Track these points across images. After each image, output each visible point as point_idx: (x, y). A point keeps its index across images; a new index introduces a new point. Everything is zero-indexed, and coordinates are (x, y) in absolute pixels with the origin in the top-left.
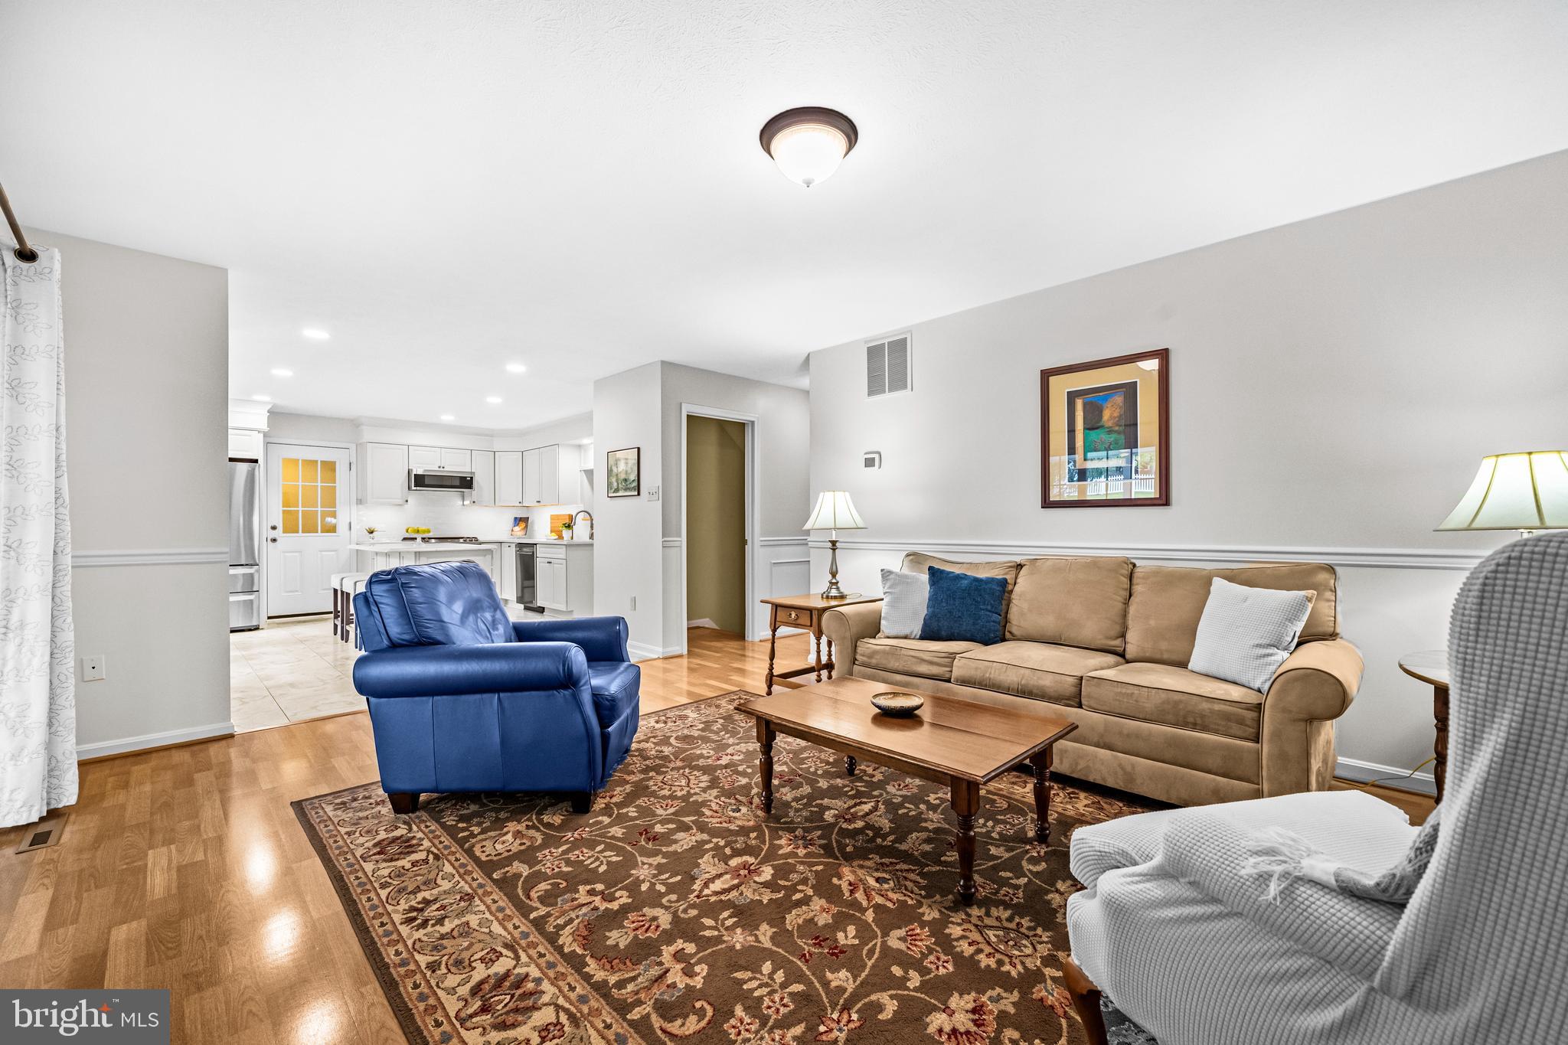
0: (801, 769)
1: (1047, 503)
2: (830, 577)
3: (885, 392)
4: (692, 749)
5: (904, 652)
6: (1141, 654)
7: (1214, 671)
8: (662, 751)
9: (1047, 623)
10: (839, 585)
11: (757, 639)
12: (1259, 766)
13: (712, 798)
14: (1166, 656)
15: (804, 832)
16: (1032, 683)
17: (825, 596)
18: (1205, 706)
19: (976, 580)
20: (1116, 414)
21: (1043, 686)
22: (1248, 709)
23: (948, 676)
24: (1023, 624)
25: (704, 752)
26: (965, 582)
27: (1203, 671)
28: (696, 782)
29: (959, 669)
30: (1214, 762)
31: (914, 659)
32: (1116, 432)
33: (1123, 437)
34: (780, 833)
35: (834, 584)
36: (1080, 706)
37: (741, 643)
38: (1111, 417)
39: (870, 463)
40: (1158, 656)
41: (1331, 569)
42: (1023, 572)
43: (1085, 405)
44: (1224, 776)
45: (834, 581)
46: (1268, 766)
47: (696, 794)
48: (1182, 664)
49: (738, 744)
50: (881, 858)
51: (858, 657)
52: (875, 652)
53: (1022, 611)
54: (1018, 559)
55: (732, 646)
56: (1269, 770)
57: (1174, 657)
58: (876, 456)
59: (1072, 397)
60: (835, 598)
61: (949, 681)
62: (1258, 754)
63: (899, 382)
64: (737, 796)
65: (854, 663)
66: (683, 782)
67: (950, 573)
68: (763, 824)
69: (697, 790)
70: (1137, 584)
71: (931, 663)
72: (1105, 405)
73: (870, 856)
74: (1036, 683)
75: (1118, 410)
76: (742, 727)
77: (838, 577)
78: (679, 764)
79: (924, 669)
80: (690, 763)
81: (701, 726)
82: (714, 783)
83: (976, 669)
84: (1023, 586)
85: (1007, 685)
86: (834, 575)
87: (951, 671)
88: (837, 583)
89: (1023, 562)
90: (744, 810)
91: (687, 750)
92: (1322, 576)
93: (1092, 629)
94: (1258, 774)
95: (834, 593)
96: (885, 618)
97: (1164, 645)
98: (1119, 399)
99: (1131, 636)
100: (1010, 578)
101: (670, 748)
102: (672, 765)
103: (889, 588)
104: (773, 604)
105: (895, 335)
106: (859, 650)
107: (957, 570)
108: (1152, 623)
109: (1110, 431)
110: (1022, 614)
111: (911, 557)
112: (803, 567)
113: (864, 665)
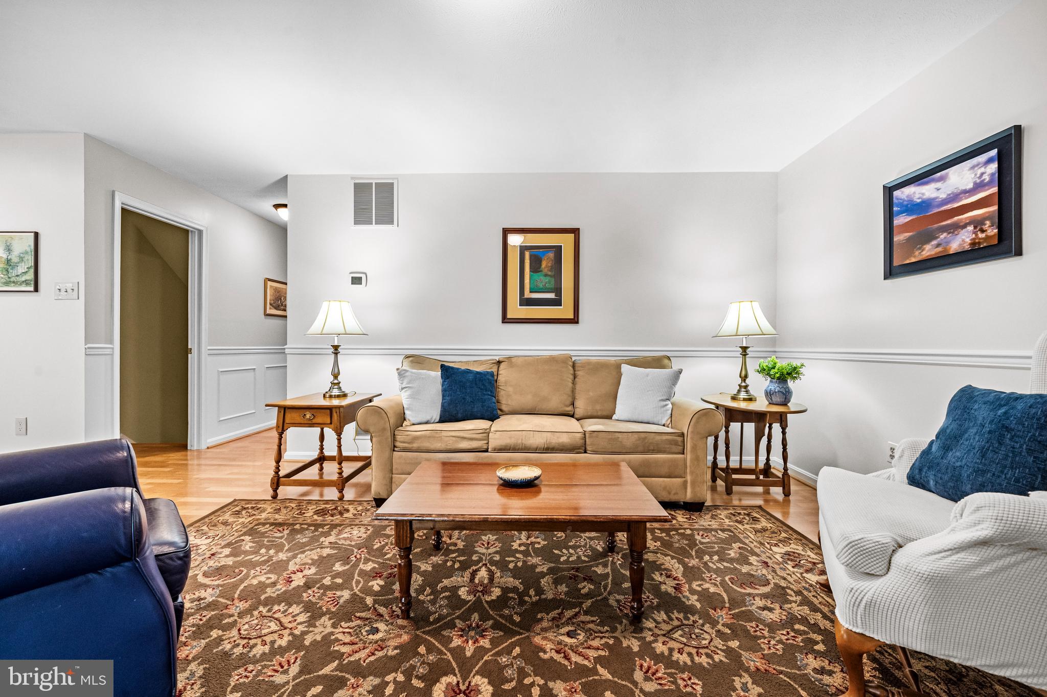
0: (389, 559)
1: (505, 320)
2: (332, 378)
3: (372, 224)
4: (242, 581)
5: (444, 434)
6: (586, 414)
7: (635, 418)
8: (200, 599)
9: (527, 400)
10: (341, 385)
11: (204, 447)
12: (686, 467)
13: (329, 629)
14: (599, 413)
15: (464, 620)
16: (554, 441)
17: (327, 395)
18: (658, 438)
19: (478, 373)
20: (549, 265)
21: (562, 442)
22: (679, 436)
23: (485, 447)
24: (509, 403)
25: (263, 579)
26: (471, 377)
27: (627, 419)
28: (290, 618)
29: (495, 440)
30: (664, 470)
31: (454, 439)
32: (549, 276)
33: (553, 279)
34: (445, 633)
35: (336, 384)
36: (585, 452)
37: (183, 453)
38: (546, 266)
39: (356, 281)
40: (595, 414)
41: (669, 358)
42: (502, 366)
43: (531, 256)
44: (669, 477)
45: (336, 381)
46: (690, 467)
47: (304, 633)
48: (609, 417)
49: (295, 557)
50: (548, 614)
51: (398, 444)
52: (416, 438)
53: (508, 395)
54: (497, 358)
55: (174, 457)
56: (690, 468)
57: (605, 413)
58: (363, 276)
59: (523, 249)
60: (338, 396)
61: (486, 451)
62: (685, 460)
63: (386, 217)
64: (358, 615)
65: (394, 451)
66: (274, 626)
67: (458, 369)
68: (418, 633)
69: (301, 628)
70: (578, 371)
71: (471, 439)
72: (543, 258)
73: (539, 616)
74: (557, 442)
75: (551, 262)
76: (281, 538)
77: (339, 378)
78: (243, 605)
79: (464, 445)
80: (255, 597)
81: (227, 551)
82: (314, 613)
83: (510, 438)
84: (504, 375)
85: (535, 446)
86: (336, 377)
87: (488, 443)
88: (339, 383)
89: (501, 360)
90: (381, 626)
91: (235, 586)
92: (666, 361)
93: (557, 401)
94: (685, 473)
95: (336, 392)
96: (408, 409)
97: (598, 407)
98: (551, 255)
99: (577, 403)
100: (494, 370)
101: (209, 590)
102: (233, 610)
103: (408, 383)
104: (279, 407)
105: (382, 179)
106: (399, 438)
107: (463, 367)
108: (591, 394)
109: (546, 275)
110: (509, 396)
111: (411, 359)
112: (281, 370)
113: (405, 450)
